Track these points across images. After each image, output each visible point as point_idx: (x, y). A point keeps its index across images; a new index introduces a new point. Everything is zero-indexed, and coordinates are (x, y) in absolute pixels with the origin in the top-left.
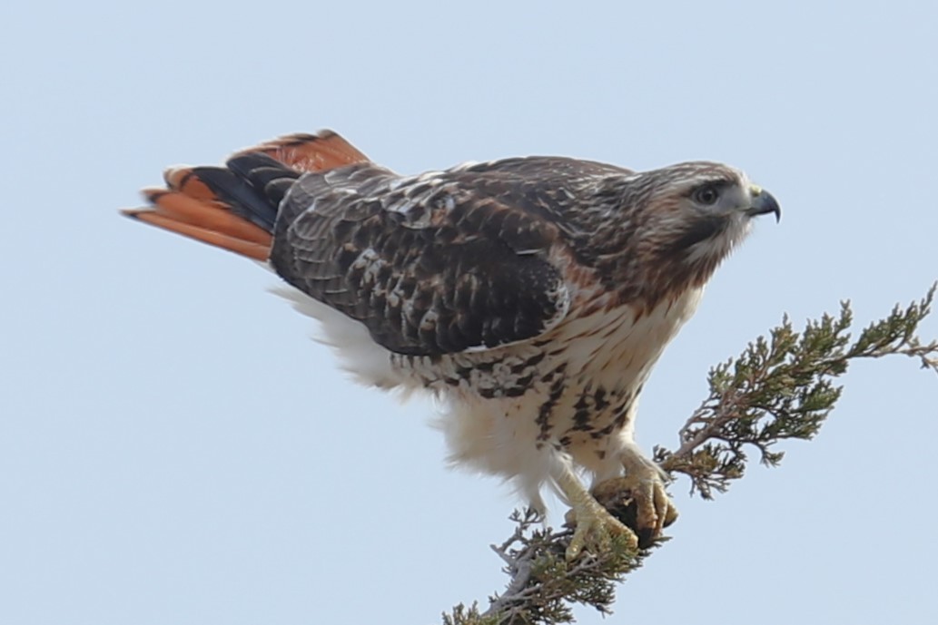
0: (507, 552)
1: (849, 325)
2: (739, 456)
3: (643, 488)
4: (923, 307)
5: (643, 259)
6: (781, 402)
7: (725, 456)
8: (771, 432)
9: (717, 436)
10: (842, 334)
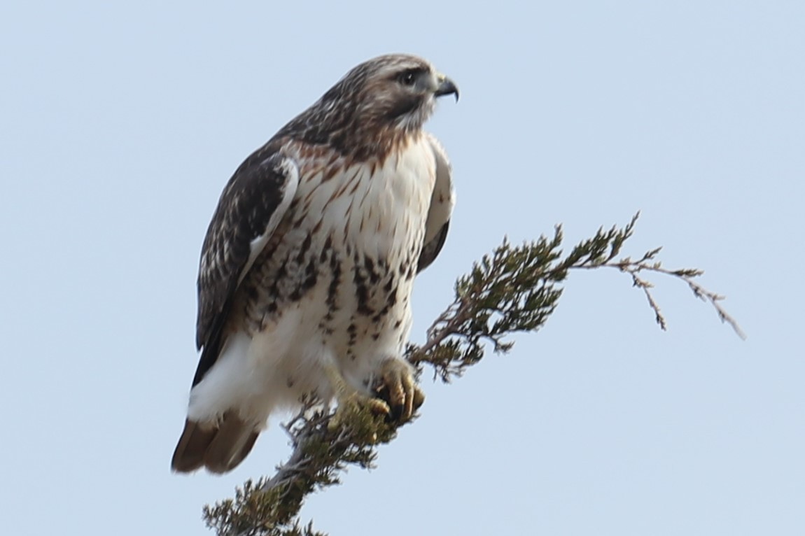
0: (292, 429)
1: (559, 244)
2: (477, 348)
3: (392, 374)
4: (627, 231)
5: (366, 127)
6: (510, 304)
7: (464, 348)
8: (503, 327)
9: (456, 332)
10: (555, 250)
